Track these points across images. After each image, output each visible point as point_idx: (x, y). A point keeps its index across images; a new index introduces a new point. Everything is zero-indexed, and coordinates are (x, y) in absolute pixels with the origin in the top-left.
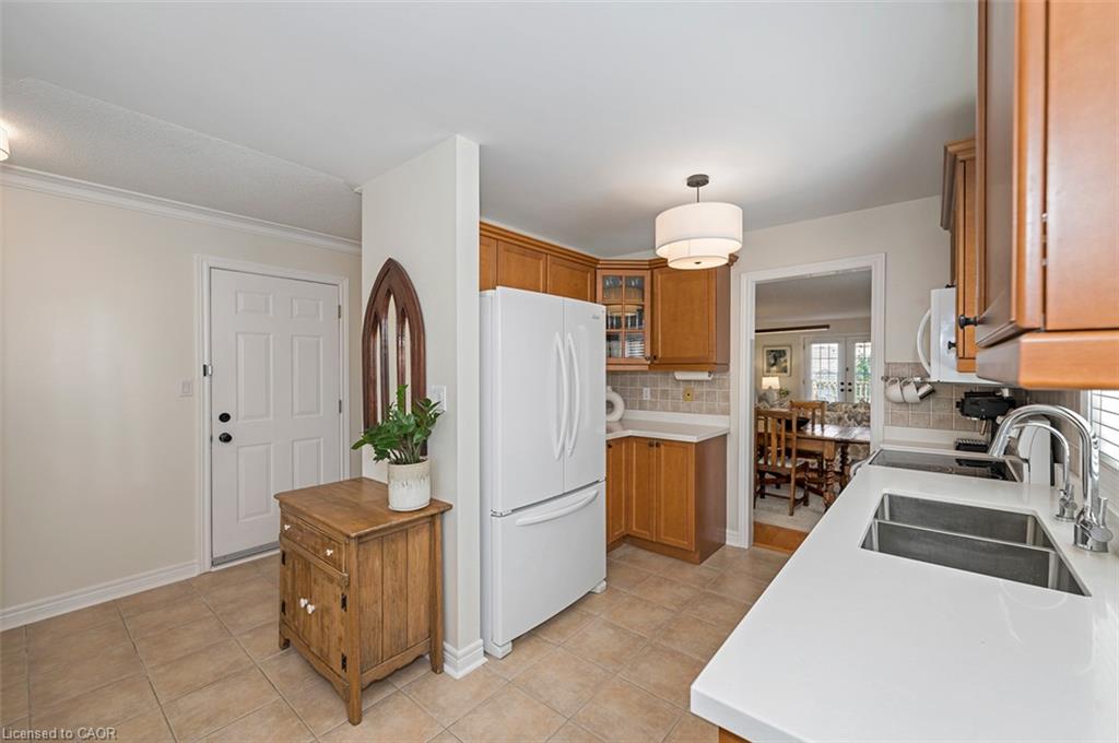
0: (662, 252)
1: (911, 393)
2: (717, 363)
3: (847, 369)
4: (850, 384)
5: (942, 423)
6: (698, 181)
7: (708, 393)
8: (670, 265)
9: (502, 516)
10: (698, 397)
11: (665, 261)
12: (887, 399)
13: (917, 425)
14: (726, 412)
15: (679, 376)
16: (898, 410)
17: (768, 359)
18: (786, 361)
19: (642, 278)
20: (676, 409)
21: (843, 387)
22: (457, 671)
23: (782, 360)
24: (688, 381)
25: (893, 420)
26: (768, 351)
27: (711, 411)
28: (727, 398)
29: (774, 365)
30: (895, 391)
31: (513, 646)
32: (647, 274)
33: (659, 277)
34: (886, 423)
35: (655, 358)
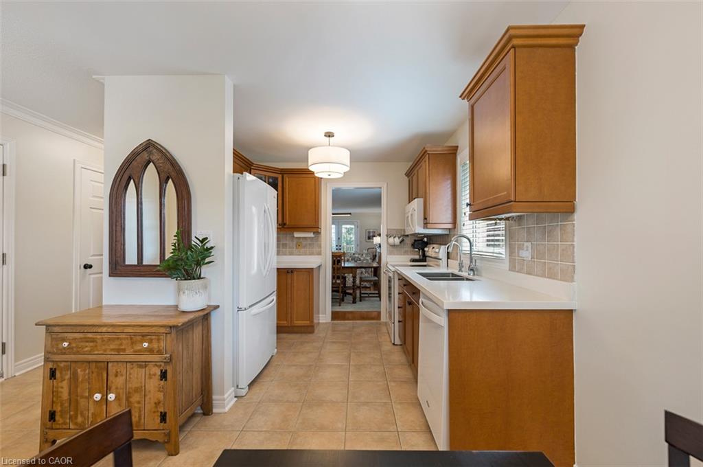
0: (311, 168)
1: (397, 241)
2: (315, 228)
3: (339, 238)
5: (406, 253)
6: (329, 135)
7: (310, 244)
8: (316, 175)
9: (245, 309)
10: (305, 247)
11: (313, 173)
12: (388, 243)
13: (398, 254)
14: (319, 254)
15: (297, 235)
16: (391, 249)
19: (277, 179)
20: (291, 254)
22: (224, 408)
24: (300, 238)
25: (390, 253)
27: (312, 254)
28: (320, 247)
30: (391, 240)
31: (249, 389)
32: (280, 177)
33: (287, 179)
34: (387, 254)
35: (285, 224)
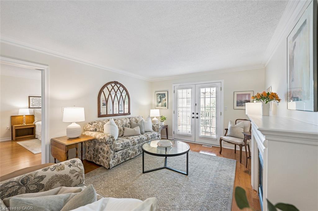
3: (196, 105)
4: (197, 114)
17: (157, 99)
18: (165, 100)
21: (193, 115)
23: (164, 99)
26: (157, 94)
29: (160, 102)
